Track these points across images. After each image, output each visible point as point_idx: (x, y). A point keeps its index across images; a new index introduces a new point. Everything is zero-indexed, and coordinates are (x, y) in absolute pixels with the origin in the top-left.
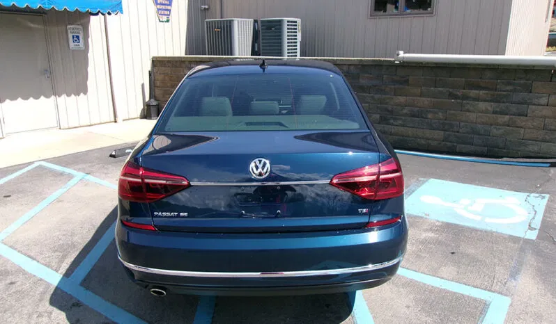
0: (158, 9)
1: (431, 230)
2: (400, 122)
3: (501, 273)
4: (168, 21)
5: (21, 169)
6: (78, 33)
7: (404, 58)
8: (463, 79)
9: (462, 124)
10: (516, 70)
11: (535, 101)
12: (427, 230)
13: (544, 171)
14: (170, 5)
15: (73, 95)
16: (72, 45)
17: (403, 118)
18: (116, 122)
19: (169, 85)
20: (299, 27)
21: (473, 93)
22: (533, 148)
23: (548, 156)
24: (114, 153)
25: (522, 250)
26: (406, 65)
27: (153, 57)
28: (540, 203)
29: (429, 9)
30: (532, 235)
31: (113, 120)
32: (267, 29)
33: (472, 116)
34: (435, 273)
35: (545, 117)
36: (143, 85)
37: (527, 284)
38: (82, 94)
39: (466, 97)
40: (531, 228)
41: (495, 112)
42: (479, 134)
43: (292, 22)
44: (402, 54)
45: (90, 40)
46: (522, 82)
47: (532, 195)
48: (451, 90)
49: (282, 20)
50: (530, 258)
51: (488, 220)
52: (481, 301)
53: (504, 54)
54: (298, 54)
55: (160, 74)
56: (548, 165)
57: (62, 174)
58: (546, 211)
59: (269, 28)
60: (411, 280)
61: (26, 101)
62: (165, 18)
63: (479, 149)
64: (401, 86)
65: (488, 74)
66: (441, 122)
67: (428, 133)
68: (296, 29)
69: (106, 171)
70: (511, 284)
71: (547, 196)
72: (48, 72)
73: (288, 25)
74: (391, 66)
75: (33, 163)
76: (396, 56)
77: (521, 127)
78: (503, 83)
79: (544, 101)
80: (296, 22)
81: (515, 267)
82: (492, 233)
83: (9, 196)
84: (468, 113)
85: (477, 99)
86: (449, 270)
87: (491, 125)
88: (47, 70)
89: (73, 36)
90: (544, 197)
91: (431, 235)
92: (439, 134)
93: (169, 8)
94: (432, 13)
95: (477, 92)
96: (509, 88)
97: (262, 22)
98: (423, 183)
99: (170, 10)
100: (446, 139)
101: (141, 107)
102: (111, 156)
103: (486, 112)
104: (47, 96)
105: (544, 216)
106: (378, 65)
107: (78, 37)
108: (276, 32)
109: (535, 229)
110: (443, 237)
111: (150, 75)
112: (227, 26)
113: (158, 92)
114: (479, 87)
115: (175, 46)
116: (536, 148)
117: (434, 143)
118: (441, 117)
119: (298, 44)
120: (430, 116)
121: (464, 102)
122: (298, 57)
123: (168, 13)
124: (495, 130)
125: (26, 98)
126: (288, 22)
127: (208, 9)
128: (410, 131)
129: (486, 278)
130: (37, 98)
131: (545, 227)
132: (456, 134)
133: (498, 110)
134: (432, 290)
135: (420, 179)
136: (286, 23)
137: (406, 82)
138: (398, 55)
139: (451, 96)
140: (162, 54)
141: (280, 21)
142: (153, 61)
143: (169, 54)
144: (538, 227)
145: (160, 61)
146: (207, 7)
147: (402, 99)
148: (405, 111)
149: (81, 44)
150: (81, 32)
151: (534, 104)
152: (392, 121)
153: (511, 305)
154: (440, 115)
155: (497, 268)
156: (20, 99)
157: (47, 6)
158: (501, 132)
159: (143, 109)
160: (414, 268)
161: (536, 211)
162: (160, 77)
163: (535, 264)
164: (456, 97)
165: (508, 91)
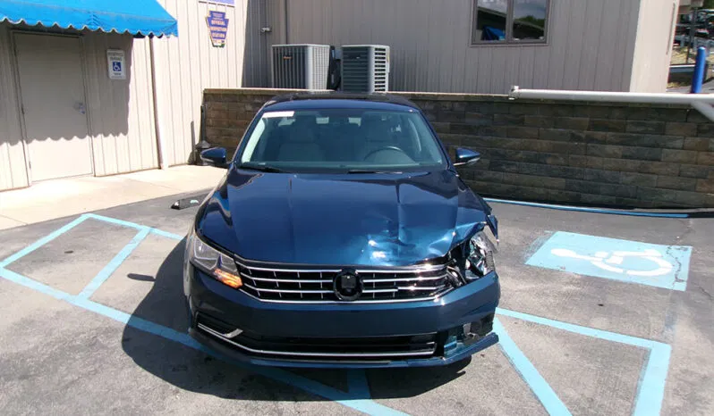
0: (212, 32)
1: (571, 283)
2: (514, 168)
3: (655, 322)
4: (222, 46)
5: (69, 222)
6: (119, 59)
7: (519, 94)
8: (588, 119)
9: (587, 170)
10: (647, 108)
11: (670, 144)
12: (567, 283)
13: (683, 222)
14: (226, 27)
15: (111, 135)
16: (112, 73)
17: (517, 163)
18: (160, 168)
19: (225, 123)
20: (387, 57)
21: (600, 134)
22: (668, 197)
23: (685, 206)
24: (177, 204)
25: (672, 301)
26: (522, 102)
27: (206, 90)
28: (684, 255)
29: (541, 38)
30: (682, 287)
31: (157, 166)
32: (350, 58)
33: (598, 161)
34: (587, 324)
35: (679, 162)
36: (192, 124)
37: (684, 332)
38: (121, 135)
39: (590, 139)
40: (677, 280)
41: (625, 157)
42: (606, 182)
43: (380, 50)
44: (517, 89)
45: (132, 68)
46: (655, 122)
47: (673, 247)
48: (573, 131)
49: (370, 47)
50: (683, 309)
51: (631, 273)
52: (641, 349)
53: (628, 90)
54: (387, 88)
55: (214, 110)
56: (686, 216)
57: (122, 228)
58: (691, 264)
59: (352, 56)
60: (564, 331)
61: (55, 142)
62: (219, 42)
63: (607, 199)
64: (514, 127)
65: (617, 113)
66: (562, 167)
67: (549, 181)
68: (384, 58)
69: (174, 224)
70: (668, 332)
71: (690, 248)
72: (82, 107)
73: (376, 54)
74: (504, 102)
75: (79, 215)
76: (510, 92)
77: (653, 173)
78: (632, 123)
79: (679, 143)
80: (384, 50)
81: (669, 317)
82: (638, 285)
83: (71, 252)
84: (594, 158)
85: (604, 142)
86: (601, 321)
87: (620, 171)
88: (81, 104)
89: (114, 64)
90: (686, 250)
91: (571, 288)
92: (561, 182)
93: (224, 30)
94: (545, 42)
95: (604, 133)
96: (640, 129)
97: (345, 49)
98: (550, 236)
99: (225, 33)
100: (568, 188)
101: (189, 150)
102: (174, 207)
103: (615, 155)
104: (82, 137)
105: (690, 268)
106: (488, 102)
107: (119, 64)
108: (361, 62)
109: (683, 281)
110: (585, 290)
111: (202, 111)
112: (299, 54)
113: (210, 132)
114: (607, 129)
115: (230, 77)
116: (671, 198)
117: (554, 192)
118: (563, 162)
119: (387, 76)
120: (549, 161)
121: (589, 145)
122: (387, 91)
123: (222, 35)
124: (624, 178)
125: (56, 138)
126: (376, 49)
127: (270, 32)
128: (526, 179)
129: (642, 328)
130: (69, 138)
131: (693, 279)
132: (581, 181)
133: (628, 154)
134: (588, 339)
135: (546, 231)
136: (373, 51)
137: (522, 122)
138: (513, 90)
139: (574, 138)
140: (215, 86)
141: (367, 50)
142: (205, 94)
143: (224, 86)
144: (686, 278)
145: (213, 94)
146: (268, 29)
147: (516, 142)
148: (519, 155)
149: (123, 73)
150: (123, 58)
151: (669, 148)
152: (504, 167)
153: (672, 351)
154: (561, 160)
155: (651, 318)
156: (49, 139)
157: (93, 27)
158: (629, 179)
159: (192, 153)
160: (564, 319)
161: (680, 265)
162: (213, 114)
163: (689, 314)
164: (579, 139)
165: (638, 132)
